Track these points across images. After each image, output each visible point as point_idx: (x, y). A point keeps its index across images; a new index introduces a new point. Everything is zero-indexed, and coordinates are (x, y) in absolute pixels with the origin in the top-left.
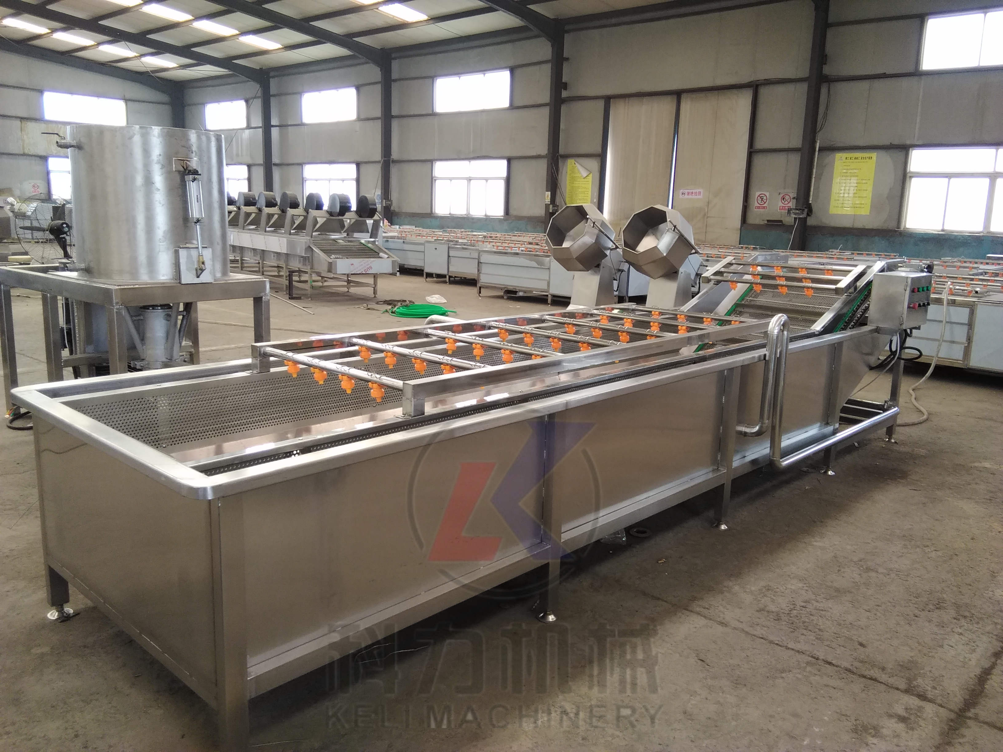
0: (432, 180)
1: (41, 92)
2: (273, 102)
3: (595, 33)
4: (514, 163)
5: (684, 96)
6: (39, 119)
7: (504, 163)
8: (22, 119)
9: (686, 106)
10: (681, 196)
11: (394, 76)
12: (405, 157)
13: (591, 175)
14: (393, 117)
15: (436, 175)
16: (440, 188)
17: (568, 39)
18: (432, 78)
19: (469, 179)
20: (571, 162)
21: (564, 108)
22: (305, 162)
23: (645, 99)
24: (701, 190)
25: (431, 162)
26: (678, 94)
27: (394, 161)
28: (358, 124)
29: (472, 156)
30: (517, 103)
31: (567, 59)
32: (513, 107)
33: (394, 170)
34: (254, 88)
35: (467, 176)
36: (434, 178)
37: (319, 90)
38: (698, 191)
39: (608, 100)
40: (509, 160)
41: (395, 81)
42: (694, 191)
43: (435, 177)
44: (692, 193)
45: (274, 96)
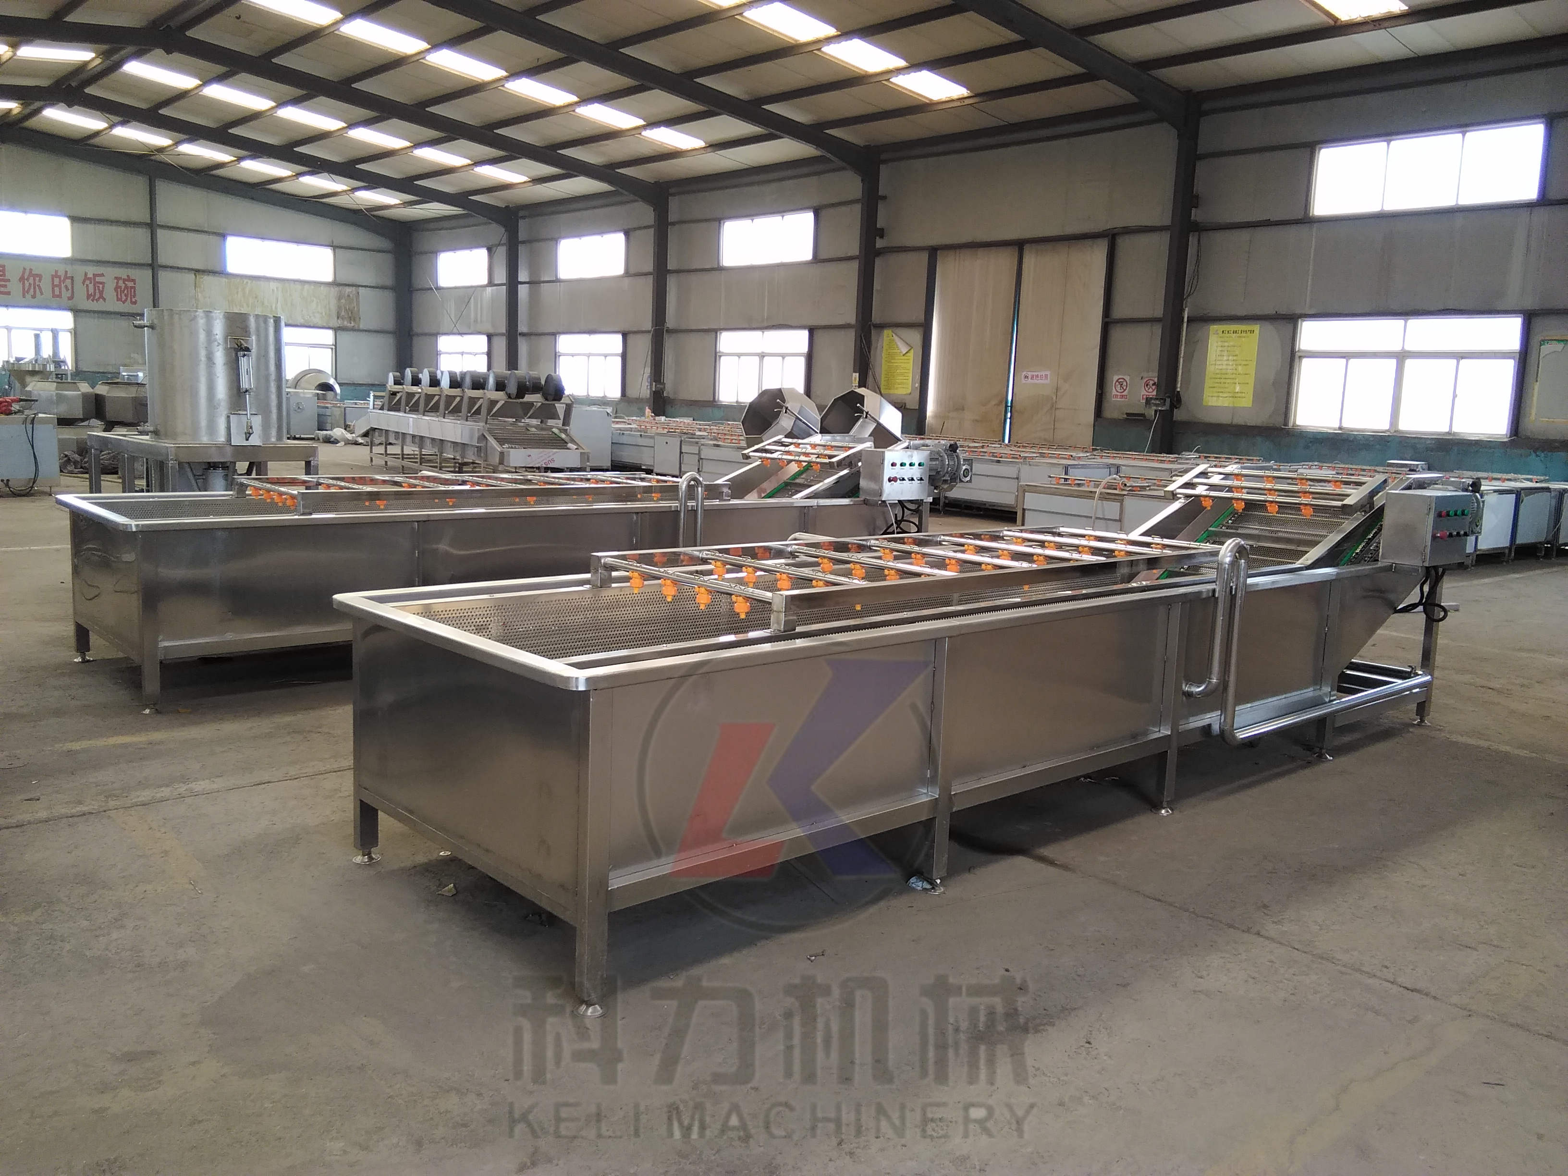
0: (716, 356)
1: (223, 236)
2: (522, 250)
3: (918, 164)
4: (818, 334)
5: (1027, 248)
6: (219, 272)
7: (805, 334)
8: (197, 271)
9: (1030, 261)
10: (1023, 381)
11: (672, 217)
12: (683, 327)
13: (912, 351)
14: (670, 272)
15: (722, 350)
16: (726, 366)
17: (884, 171)
18: (719, 221)
19: (762, 356)
20: (887, 333)
21: (878, 262)
22: (559, 331)
23: (980, 252)
24: (1048, 373)
25: (715, 332)
26: (1020, 245)
27: (669, 331)
28: (627, 281)
29: (766, 324)
30: (823, 255)
31: (884, 198)
32: (817, 259)
33: (669, 343)
34: (497, 232)
35: (759, 351)
36: (718, 354)
37: (579, 235)
38: (1044, 373)
39: (933, 252)
40: (812, 331)
41: (673, 224)
42: (1039, 374)
43: (719, 352)
44: (1037, 376)
45: (523, 242)
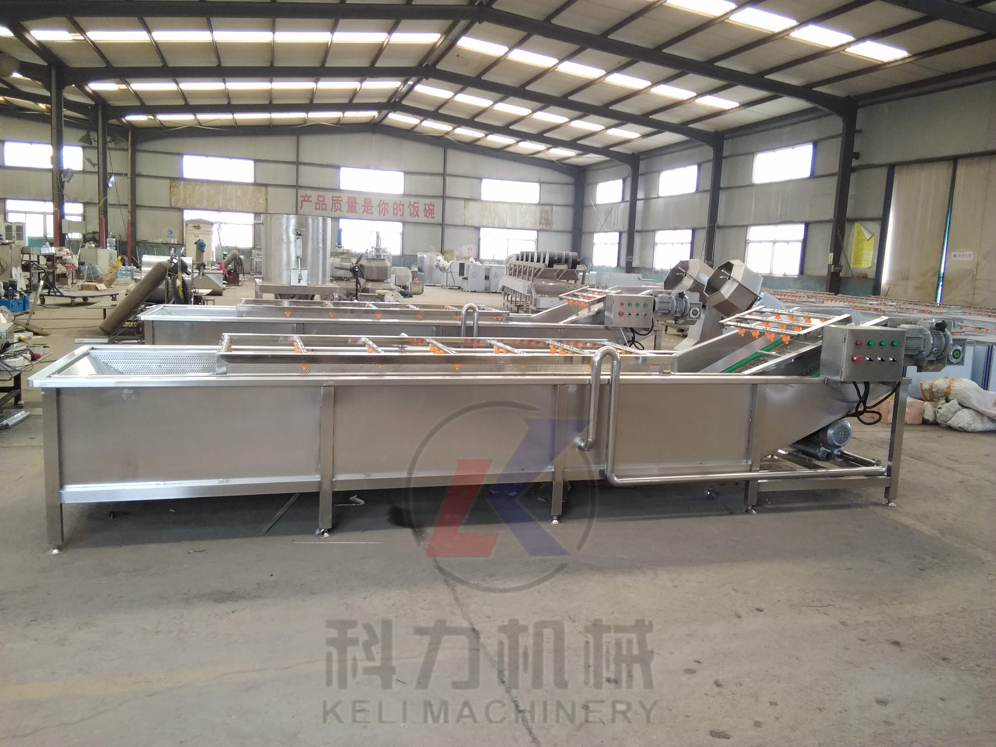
0: (746, 242)
1: (481, 179)
2: (641, 180)
3: (885, 106)
4: (811, 227)
5: (960, 161)
6: (477, 199)
7: (802, 227)
8: (466, 199)
9: (962, 171)
10: (953, 259)
11: (725, 154)
12: (728, 224)
13: (873, 238)
14: (721, 189)
15: (750, 239)
16: (751, 249)
17: (861, 114)
18: (753, 154)
19: (774, 242)
20: (857, 225)
21: (853, 177)
22: (658, 229)
23: (926, 166)
24: (971, 253)
25: (746, 227)
26: (954, 160)
27: (719, 227)
28: (697, 195)
29: (778, 221)
30: (817, 173)
31: (860, 131)
32: (813, 175)
33: (718, 235)
34: (627, 169)
35: (773, 239)
36: (748, 241)
37: (672, 168)
38: (968, 253)
39: (892, 168)
40: (807, 225)
41: (726, 158)
42: (965, 253)
44: (963, 255)
45: (642, 174)
